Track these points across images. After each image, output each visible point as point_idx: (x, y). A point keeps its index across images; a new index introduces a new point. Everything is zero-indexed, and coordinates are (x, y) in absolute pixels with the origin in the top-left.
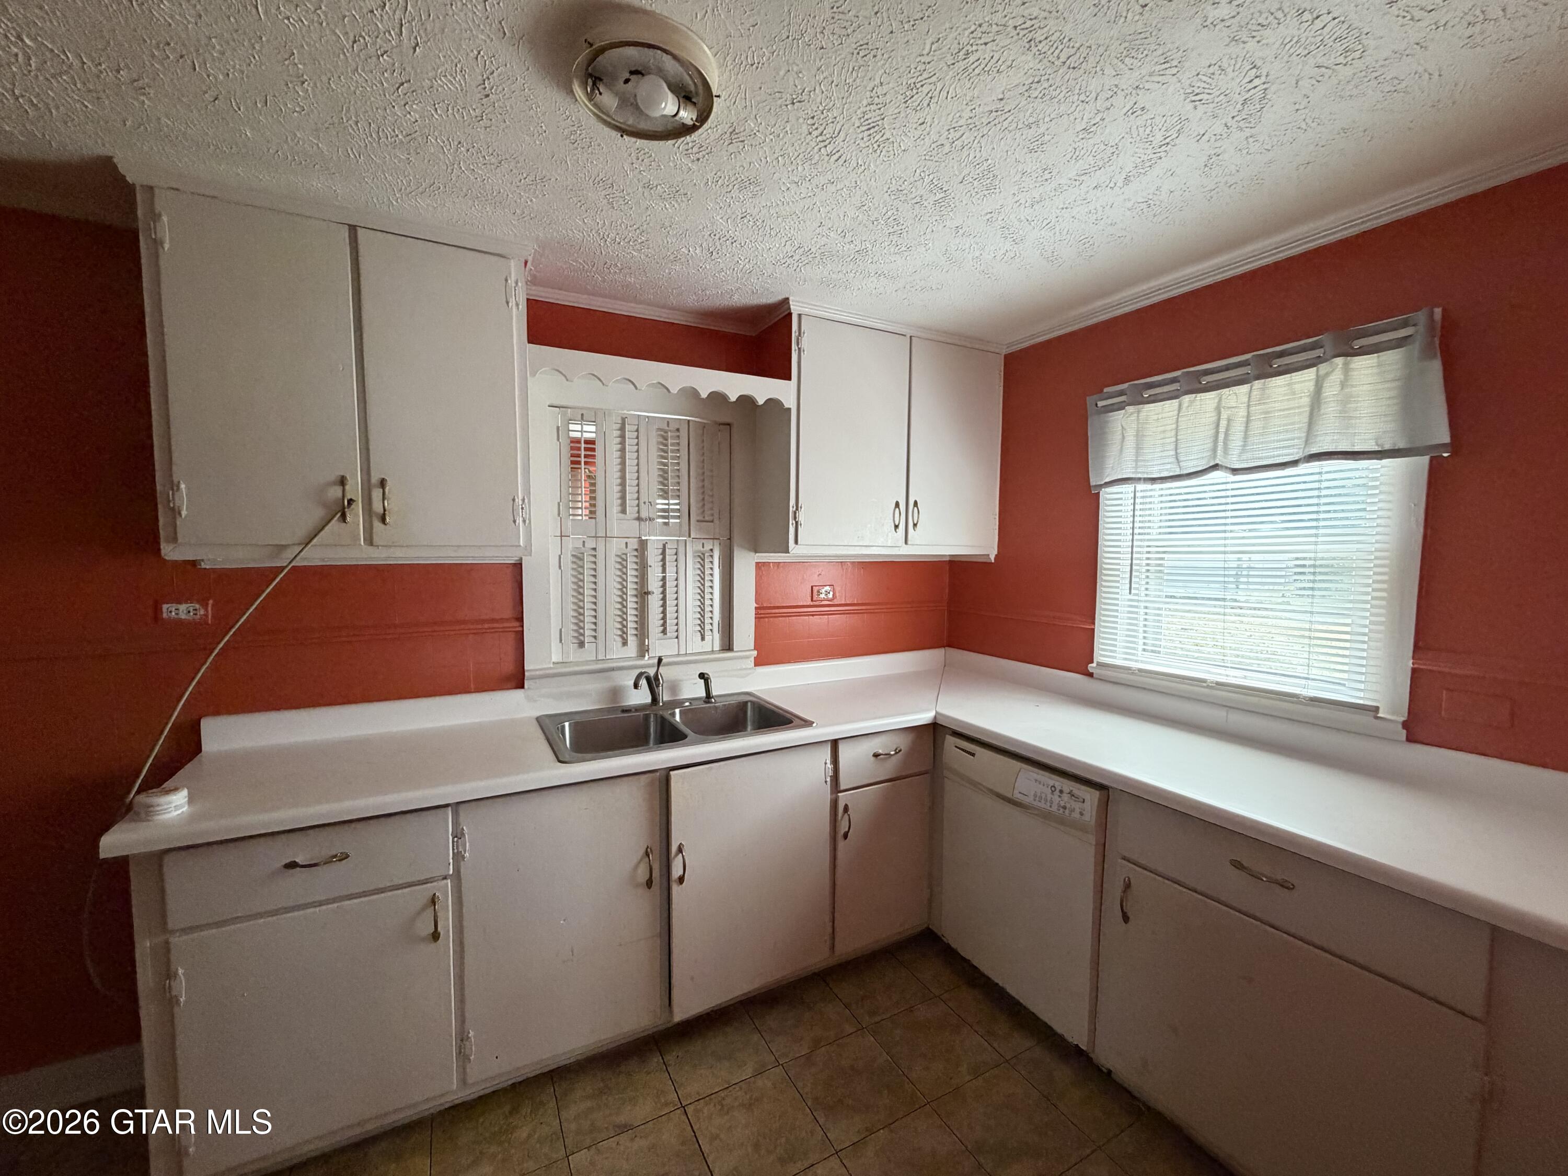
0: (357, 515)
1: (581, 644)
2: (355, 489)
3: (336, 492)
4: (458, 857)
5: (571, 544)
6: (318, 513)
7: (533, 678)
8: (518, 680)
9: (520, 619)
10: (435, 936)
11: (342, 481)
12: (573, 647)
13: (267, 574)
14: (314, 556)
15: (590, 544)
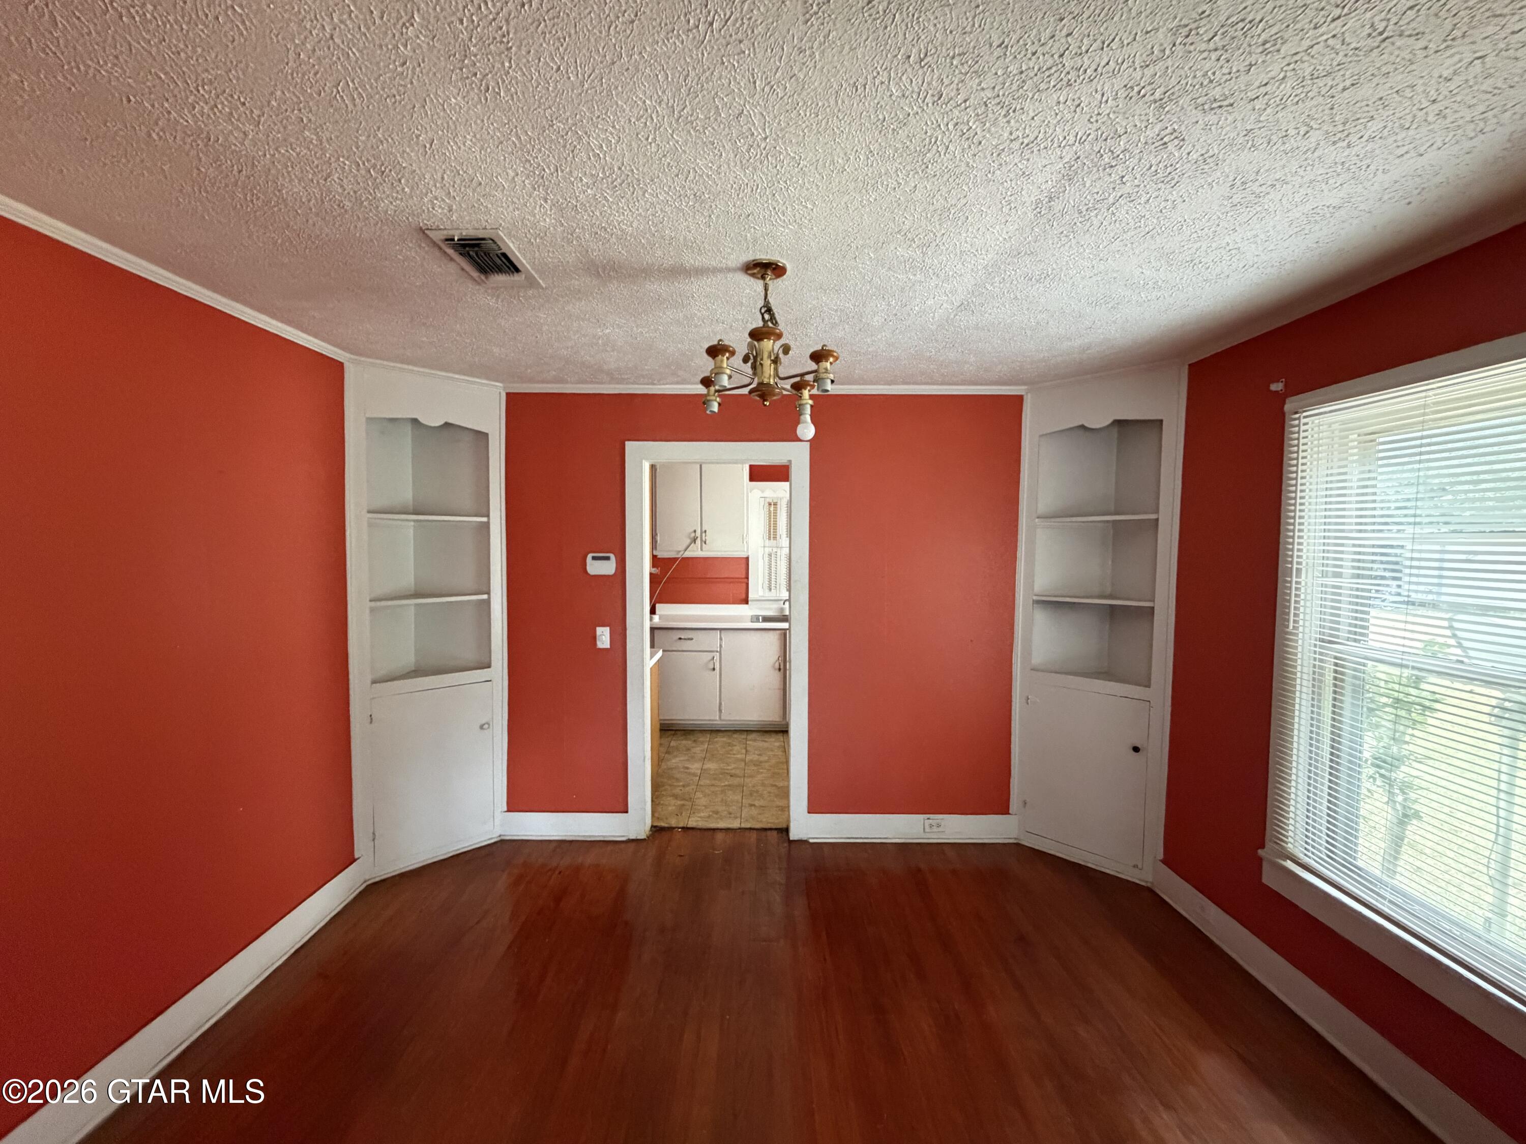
0: (698, 541)
1: (770, 590)
2: (698, 534)
3: (693, 535)
4: (721, 646)
5: (767, 550)
6: (688, 541)
7: (752, 601)
8: (746, 601)
9: (747, 578)
10: (714, 669)
11: (695, 531)
12: (767, 590)
13: (675, 559)
14: (688, 554)
15: (775, 550)
